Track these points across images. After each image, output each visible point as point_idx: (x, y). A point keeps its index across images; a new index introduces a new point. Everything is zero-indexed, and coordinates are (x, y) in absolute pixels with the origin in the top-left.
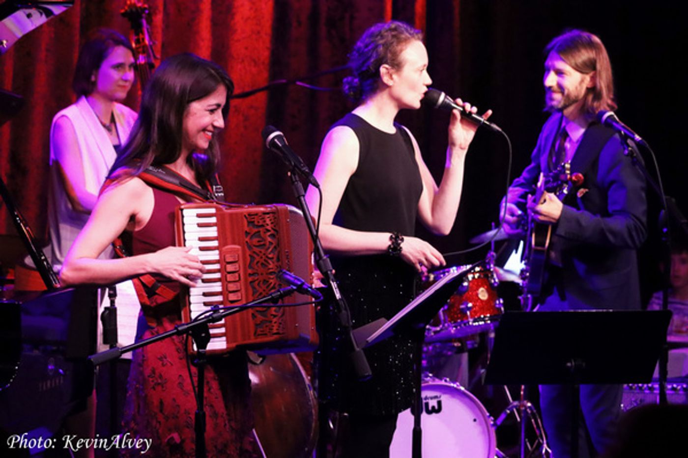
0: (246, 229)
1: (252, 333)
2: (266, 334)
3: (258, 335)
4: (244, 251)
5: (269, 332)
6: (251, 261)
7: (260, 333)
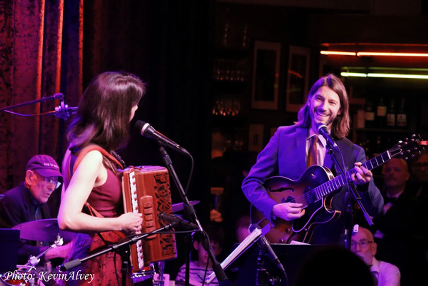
0: (155, 185)
1: (161, 254)
2: (169, 254)
3: (165, 255)
4: (154, 199)
5: (171, 252)
6: (159, 206)
7: (165, 253)
